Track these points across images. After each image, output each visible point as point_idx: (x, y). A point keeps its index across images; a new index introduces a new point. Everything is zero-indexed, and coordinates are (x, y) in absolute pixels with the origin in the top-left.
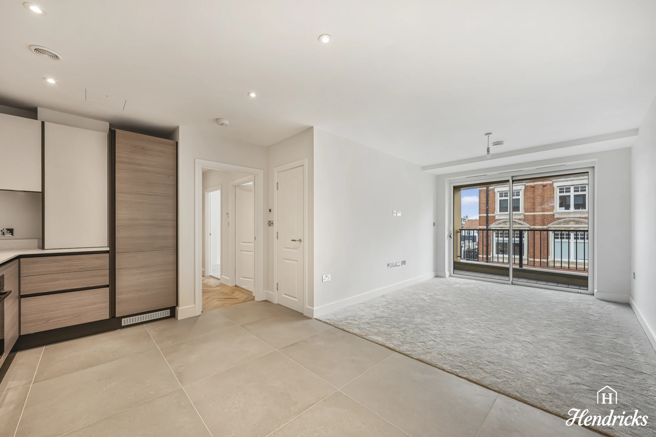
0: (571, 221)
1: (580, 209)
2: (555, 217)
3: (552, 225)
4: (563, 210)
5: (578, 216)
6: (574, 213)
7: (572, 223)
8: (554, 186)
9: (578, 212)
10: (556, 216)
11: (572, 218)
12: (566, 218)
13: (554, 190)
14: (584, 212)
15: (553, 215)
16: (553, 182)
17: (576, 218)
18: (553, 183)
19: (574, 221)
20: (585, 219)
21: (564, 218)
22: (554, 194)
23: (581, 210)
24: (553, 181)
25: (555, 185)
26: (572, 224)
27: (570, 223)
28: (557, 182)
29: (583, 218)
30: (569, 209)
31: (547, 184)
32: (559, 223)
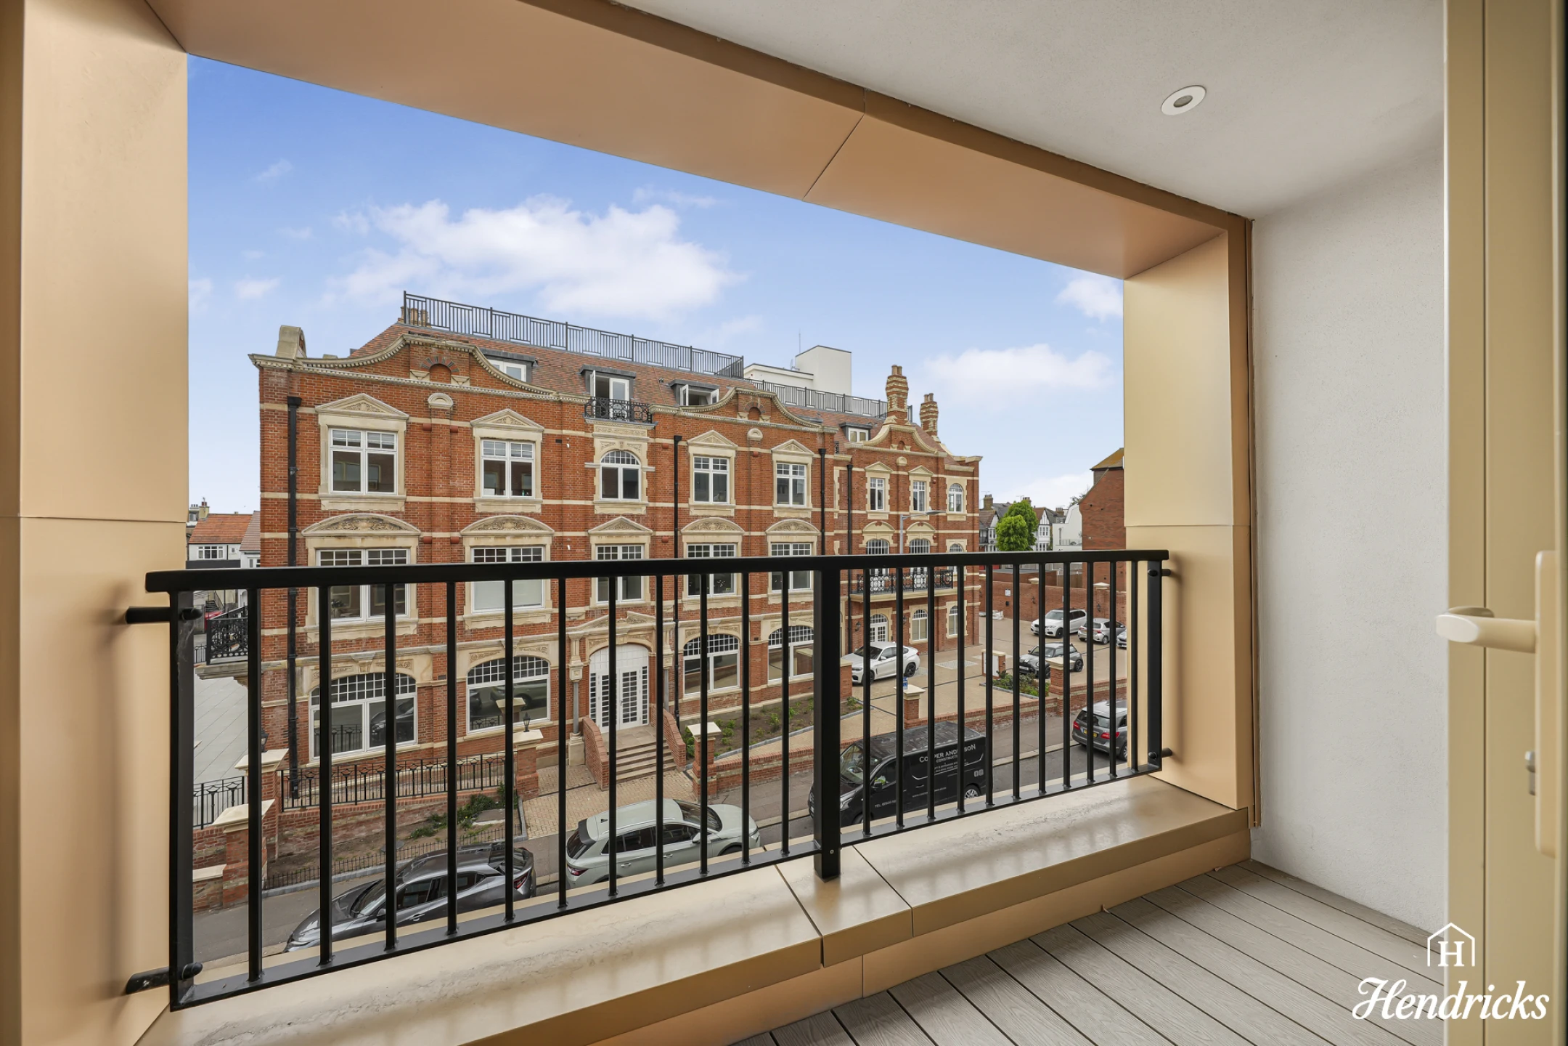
0: (507, 520)
1: (521, 495)
2: (477, 511)
3: (471, 530)
4: (490, 494)
5: (520, 509)
6: (512, 502)
7: (509, 525)
8: (474, 435)
9: (520, 501)
10: (480, 508)
11: (510, 514)
12: (498, 514)
13: (474, 445)
14: (526, 501)
15: (473, 505)
16: (471, 425)
17: (516, 514)
18: (472, 429)
19: (512, 520)
20: (531, 517)
21: (491, 514)
22: (473, 453)
23: (523, 497)
24: (472, 421)
25: (477, 433)
26: (509, 528)
27: (504, 525)
28: (480, 426)
29: (526, 514)
30: (503, 494)
31: (459, 427)
32: (485, 526)
